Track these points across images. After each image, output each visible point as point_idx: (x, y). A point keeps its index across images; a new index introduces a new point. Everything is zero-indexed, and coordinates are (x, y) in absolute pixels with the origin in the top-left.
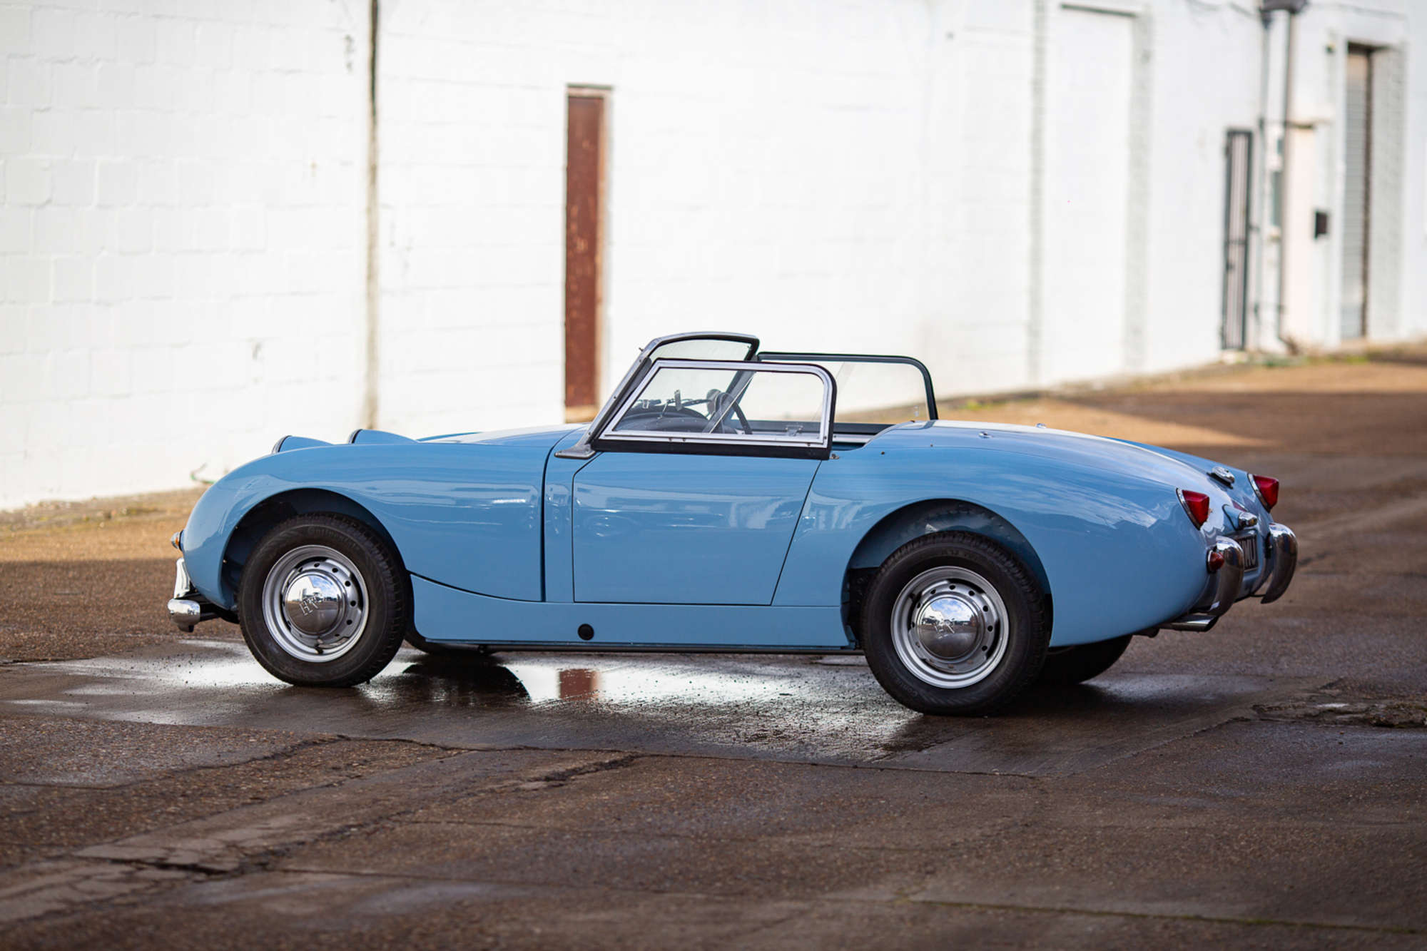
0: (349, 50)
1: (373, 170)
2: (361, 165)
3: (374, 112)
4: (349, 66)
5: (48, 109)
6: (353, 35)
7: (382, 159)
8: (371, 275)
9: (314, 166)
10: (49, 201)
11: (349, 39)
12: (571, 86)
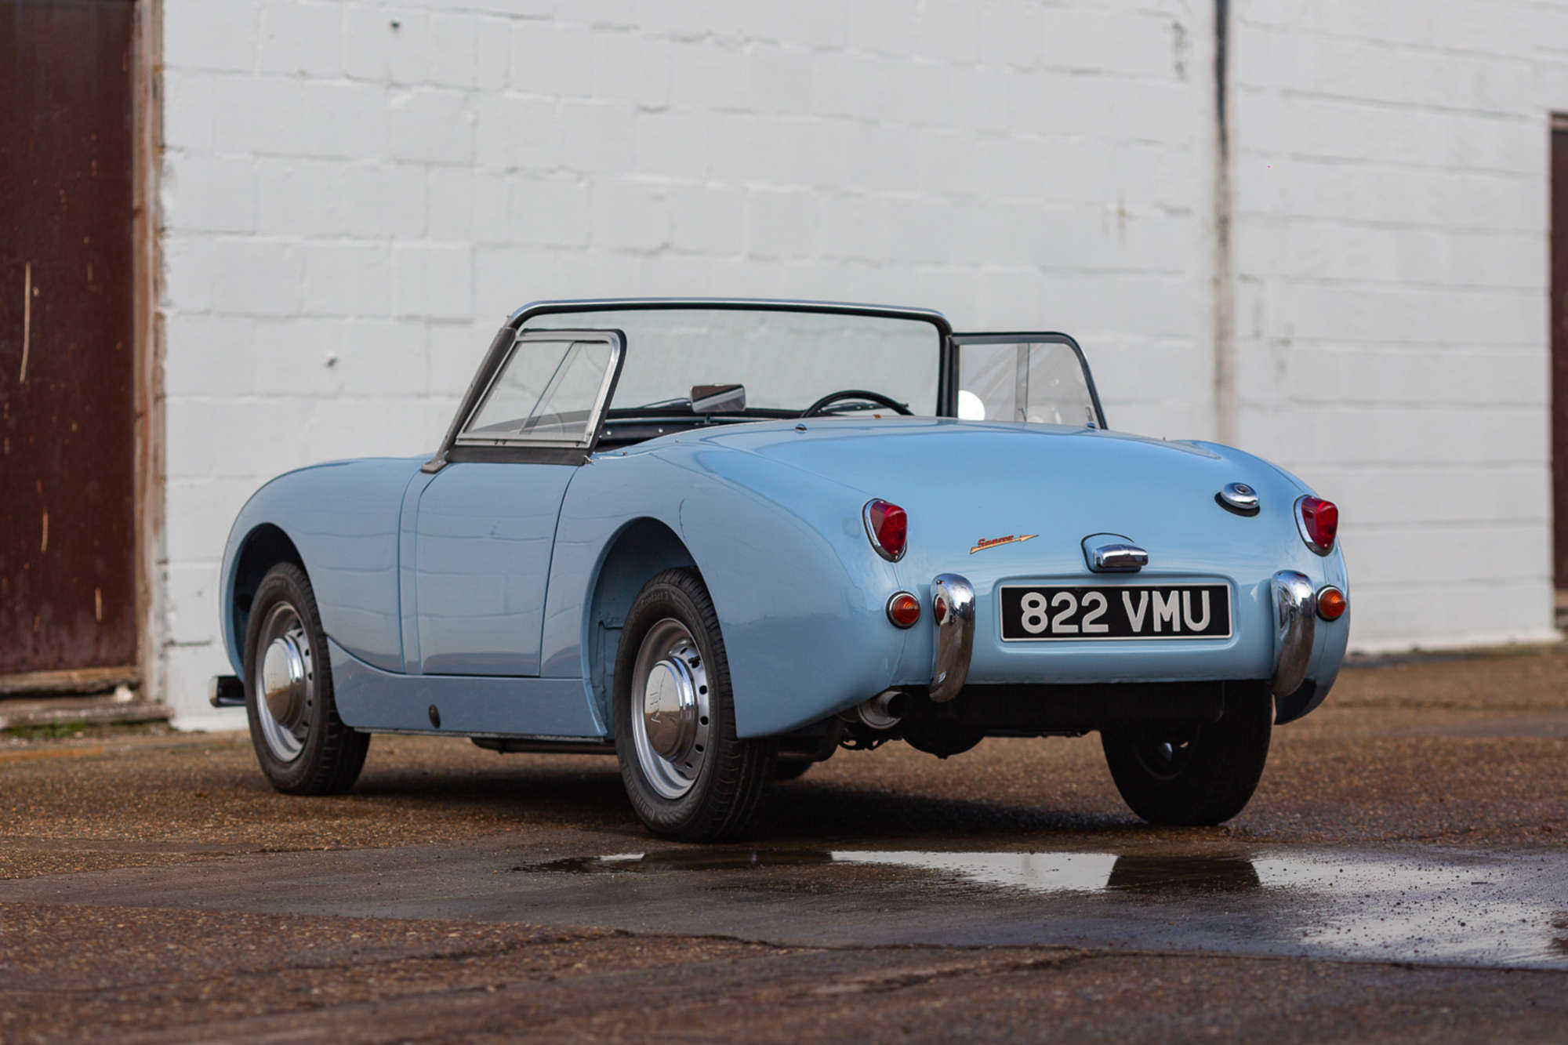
0: (1180, 44)
1: (1223, 223)
2: (1204, 212)
3: (1223, 137)
4: (1180, 67)
5: (661, 110)
6: (1184, 22)
7: (1240, 206)
8: (1222, 379)
9: (1122, 213)
10: (666, 246)
11: (1177, 27)
12: (1556, 116)
